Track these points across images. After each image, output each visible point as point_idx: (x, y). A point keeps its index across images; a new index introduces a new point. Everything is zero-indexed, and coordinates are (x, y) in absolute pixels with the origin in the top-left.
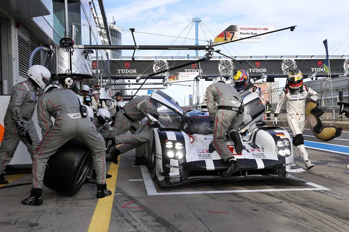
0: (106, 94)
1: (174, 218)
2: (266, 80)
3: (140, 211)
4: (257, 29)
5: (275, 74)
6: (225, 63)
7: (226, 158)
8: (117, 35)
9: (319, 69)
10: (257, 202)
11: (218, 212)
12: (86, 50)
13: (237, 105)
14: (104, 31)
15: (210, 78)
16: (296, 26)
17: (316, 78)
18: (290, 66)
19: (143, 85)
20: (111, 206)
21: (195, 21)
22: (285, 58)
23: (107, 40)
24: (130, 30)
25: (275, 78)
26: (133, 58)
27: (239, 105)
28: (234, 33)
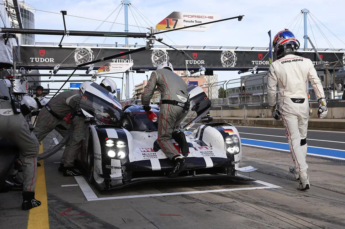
0: (22, 87)
1: (123, 223)
2: (204, 73)
3: (83, 218)
4: (202, 17)
5: (214, 67)
6: (159, 53)
7: (171, 157)
8: (28, 16)
9: (260, 62)
10: (209, 203)
11: (170, 215)
12: (6, 35)
13: (183, 101)
14: (13, 11)
15: (142, 70)
16: (244, 16)
17: (257, 71)
18: (230, 58)
19: (71, 77)
20: (47, 214)
21: (124, 4)
22: (224, 49)
23: (16, 22)
24: (61, 13)
25: (214, 71)
26: (60, 45)
27: (185, 101)
28: (177, 21)
